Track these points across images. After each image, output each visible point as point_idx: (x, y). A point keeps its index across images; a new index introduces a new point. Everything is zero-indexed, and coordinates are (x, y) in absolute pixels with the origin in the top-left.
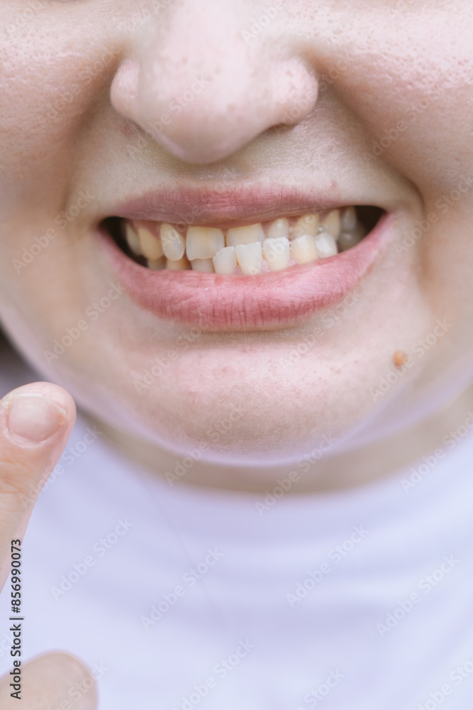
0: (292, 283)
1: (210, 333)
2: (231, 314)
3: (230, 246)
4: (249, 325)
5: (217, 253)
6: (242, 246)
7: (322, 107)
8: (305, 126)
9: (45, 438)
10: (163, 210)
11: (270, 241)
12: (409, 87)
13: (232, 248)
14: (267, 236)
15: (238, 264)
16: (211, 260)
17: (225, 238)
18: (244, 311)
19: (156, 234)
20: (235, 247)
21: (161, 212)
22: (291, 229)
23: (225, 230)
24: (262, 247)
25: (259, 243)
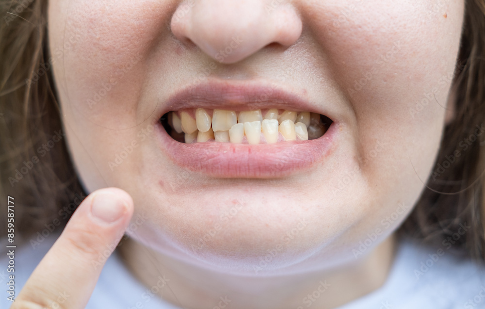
0: (280, 151)
1: (226, 179)
2: (240, 167)
3: (241, 122)
4: (251, 175)
5: (232, 127)
6: (248, 123)
7: (302, 41)
8: (291, 52)
9: (114, 221)
10: (198, 97)
11: (266, 121)
12: (359, 29)
13: (242, 124)
14: (264, 117)
15: (245, 135)
16: (228, 132)
17: (237, 118)
18: (248, 166)
19: (193, 116)
20: (244, 123)
21: (197, 99)
22: (280, 116)
23: (238, 113)
24: (261, 125)
25: (259, 122)
